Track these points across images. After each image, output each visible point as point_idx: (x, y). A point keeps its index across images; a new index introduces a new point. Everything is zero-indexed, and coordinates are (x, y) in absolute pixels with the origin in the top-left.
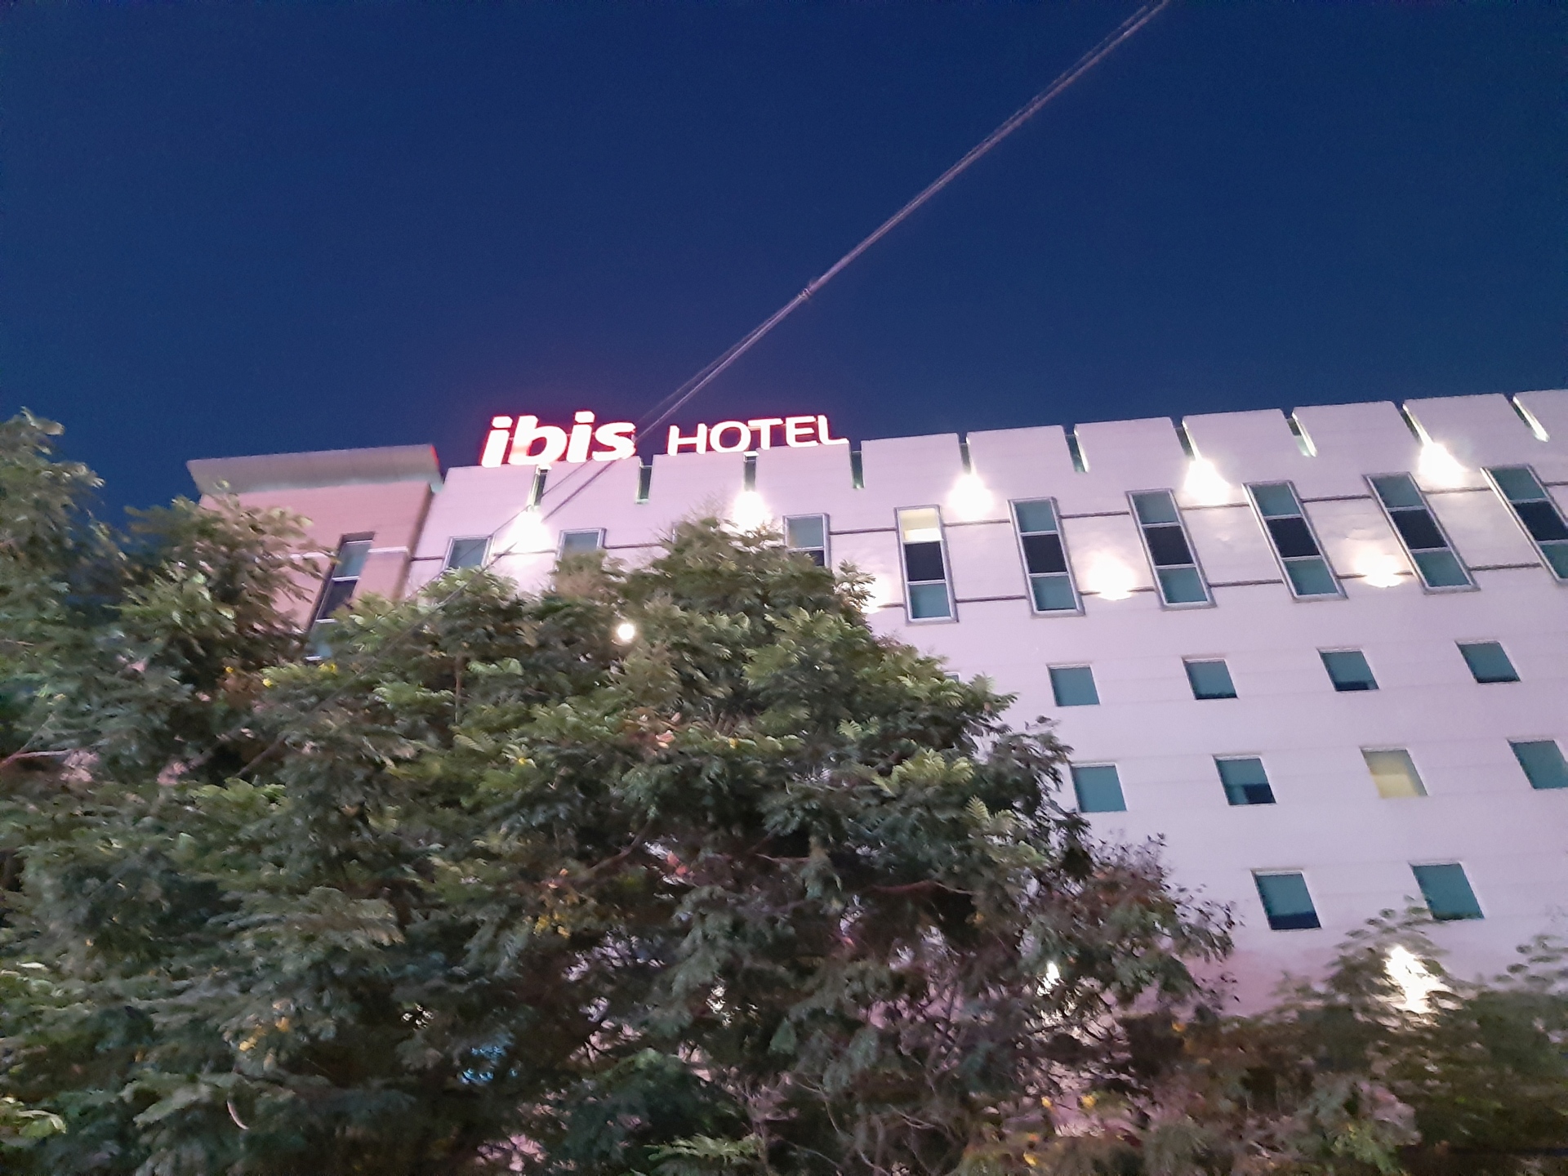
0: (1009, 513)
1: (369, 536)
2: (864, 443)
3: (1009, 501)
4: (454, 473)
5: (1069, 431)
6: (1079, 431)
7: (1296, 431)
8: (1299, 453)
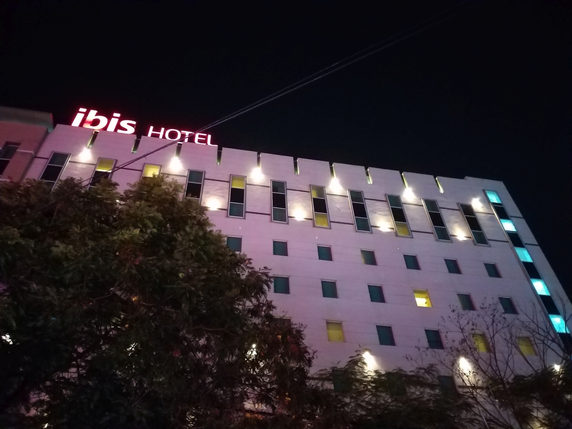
0: (270, 184)
1: (19, 144)
2: (223, 148)
3: (271, 180)
4: (59, 126)
5: (295, 159)
6: (298, 160)
7: (368, 175)
8: (367, 182)
